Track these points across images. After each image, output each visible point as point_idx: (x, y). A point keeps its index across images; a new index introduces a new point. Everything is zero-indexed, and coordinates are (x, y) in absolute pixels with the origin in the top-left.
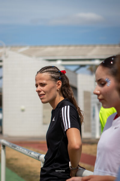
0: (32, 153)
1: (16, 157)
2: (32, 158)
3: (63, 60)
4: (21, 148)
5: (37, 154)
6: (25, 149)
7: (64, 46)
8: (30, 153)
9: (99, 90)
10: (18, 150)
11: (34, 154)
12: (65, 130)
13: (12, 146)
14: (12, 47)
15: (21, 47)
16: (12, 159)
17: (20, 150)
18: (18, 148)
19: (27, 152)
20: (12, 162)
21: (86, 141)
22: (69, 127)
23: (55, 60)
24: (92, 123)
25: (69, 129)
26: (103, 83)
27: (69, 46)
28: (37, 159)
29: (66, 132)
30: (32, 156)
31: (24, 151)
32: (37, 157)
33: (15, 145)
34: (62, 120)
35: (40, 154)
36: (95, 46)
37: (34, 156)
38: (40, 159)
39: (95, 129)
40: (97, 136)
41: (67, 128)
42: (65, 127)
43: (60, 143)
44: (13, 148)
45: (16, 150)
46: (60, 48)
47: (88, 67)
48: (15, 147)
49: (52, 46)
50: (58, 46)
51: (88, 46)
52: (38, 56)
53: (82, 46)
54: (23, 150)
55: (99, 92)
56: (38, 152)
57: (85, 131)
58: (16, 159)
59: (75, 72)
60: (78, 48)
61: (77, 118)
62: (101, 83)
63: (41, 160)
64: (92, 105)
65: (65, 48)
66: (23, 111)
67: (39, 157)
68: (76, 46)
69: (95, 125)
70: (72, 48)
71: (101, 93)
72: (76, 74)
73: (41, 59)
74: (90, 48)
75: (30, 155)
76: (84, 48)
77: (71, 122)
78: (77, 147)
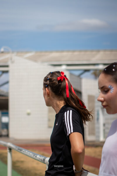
0: (38, 156)
1: (22, 159)
2: (38, 161)
3: (68, 65)
4: (27, 151)
5: (42, 157)
6: (31, 152)
7: (68, 51)
8: (35, 156)
9: (102, 97)
10: (24, 153)
11: (40, 157)
12: (68, 135)
13: (18, 149)
14: (18, 52)
15: (27, 52)
16: (18, 161)
17: (26, 153)
18: (23, 151)
19: (33, 155)
20: (18, 164)
21: (91, 144)
22: (72, 131)
23: (60, 65)
24: (96, 126)
25: (72, 134)
26: (106, 90)
27: (74, 51)
28: (42, 162)
29: (69, 136)
30: (37, 158)
31: (30, 154)
32: (43, 160)
33: (21, 148)
34: (65, 124)
35: (45, 157)
36: (98, 51)
37: (40, 159)
38: (45, 162)
39: (99, 132)
40: (102, 139)
41: (70, 133)
42: (68, 132)
43: (64, 147)
44: (19, 151)
45: (22, 153)
46: (65, 54)
47: (92, 72)
48: (21, 150)
49: (57, 51)
50: (62, 51)
51: (92, 51)
52: (43, 62)
53: (86, 51)
54: (28, 153)
55: (102, 99)
56: (43, 155)
57: (90, 134)
58: (22, 162)
59: (79, 76)
60: (82, 53)
61: (79, 122)
62: (104, 90)
63: (47, 163)
64: (96, 109)
65: (70, 53)
66: (29, 114)
67: (44, 160)
68: (80, 51)
69: (99, 128)
70: (76, 53)
71: (105, 100)
72: (81, 79)
73: (46, 64)
74: (94, 53)
75: (36, 158)
76: (88, 53)
77: (73, 127)
78: (80, 151)
